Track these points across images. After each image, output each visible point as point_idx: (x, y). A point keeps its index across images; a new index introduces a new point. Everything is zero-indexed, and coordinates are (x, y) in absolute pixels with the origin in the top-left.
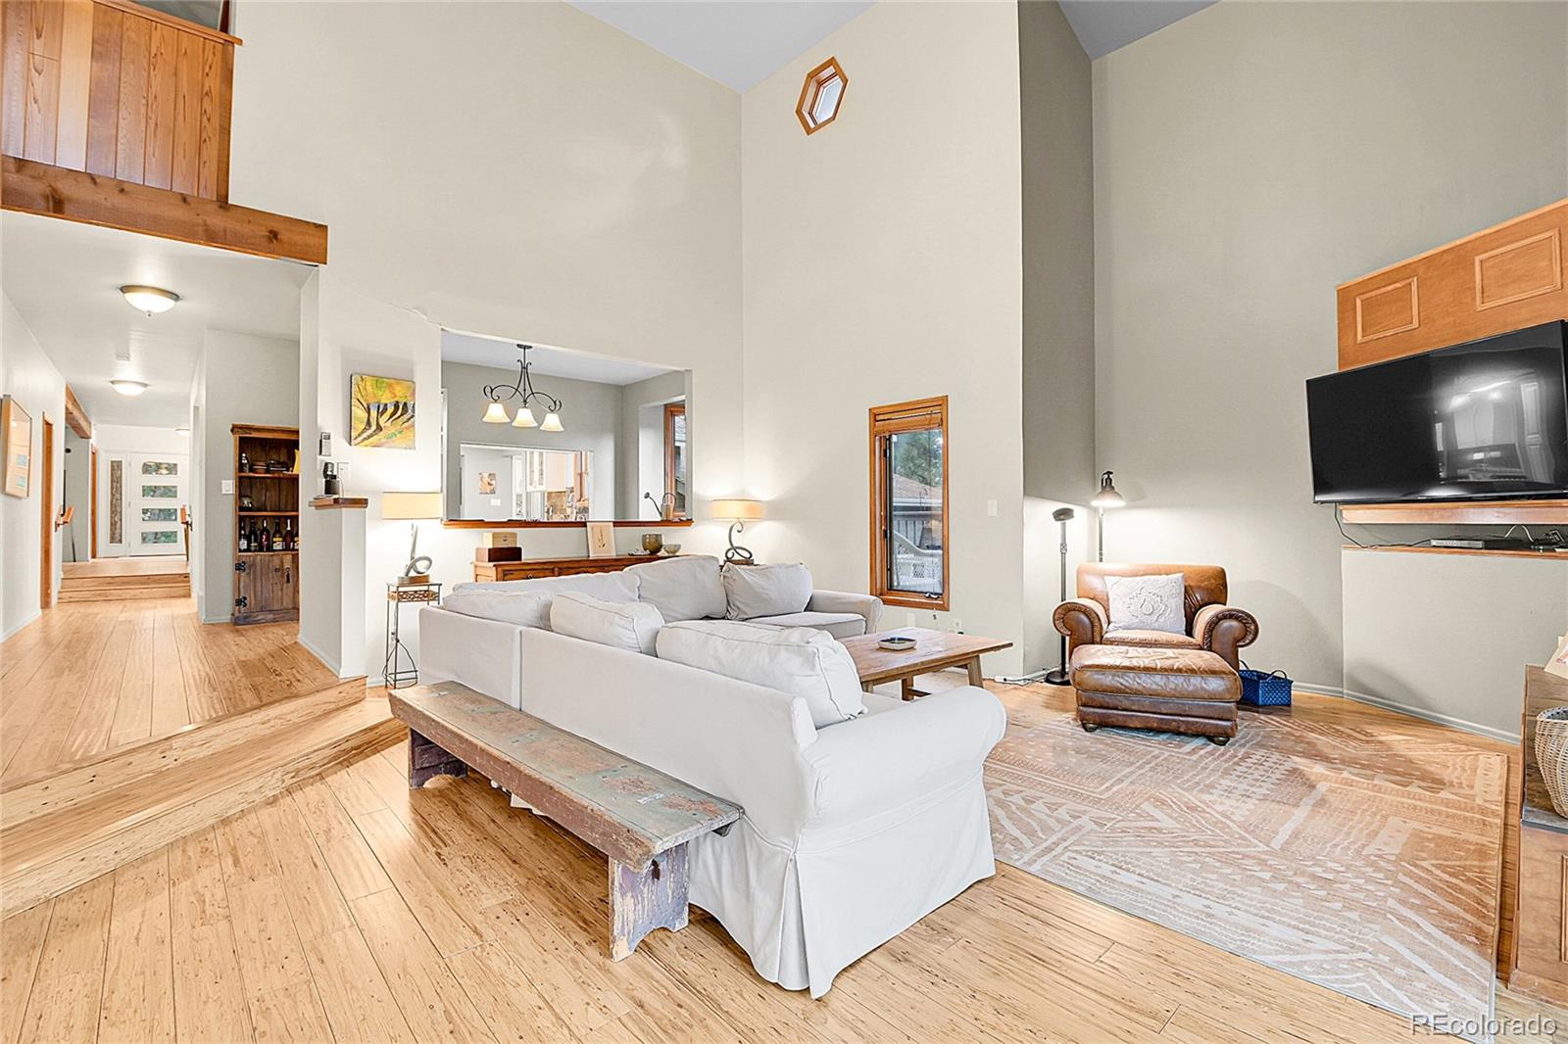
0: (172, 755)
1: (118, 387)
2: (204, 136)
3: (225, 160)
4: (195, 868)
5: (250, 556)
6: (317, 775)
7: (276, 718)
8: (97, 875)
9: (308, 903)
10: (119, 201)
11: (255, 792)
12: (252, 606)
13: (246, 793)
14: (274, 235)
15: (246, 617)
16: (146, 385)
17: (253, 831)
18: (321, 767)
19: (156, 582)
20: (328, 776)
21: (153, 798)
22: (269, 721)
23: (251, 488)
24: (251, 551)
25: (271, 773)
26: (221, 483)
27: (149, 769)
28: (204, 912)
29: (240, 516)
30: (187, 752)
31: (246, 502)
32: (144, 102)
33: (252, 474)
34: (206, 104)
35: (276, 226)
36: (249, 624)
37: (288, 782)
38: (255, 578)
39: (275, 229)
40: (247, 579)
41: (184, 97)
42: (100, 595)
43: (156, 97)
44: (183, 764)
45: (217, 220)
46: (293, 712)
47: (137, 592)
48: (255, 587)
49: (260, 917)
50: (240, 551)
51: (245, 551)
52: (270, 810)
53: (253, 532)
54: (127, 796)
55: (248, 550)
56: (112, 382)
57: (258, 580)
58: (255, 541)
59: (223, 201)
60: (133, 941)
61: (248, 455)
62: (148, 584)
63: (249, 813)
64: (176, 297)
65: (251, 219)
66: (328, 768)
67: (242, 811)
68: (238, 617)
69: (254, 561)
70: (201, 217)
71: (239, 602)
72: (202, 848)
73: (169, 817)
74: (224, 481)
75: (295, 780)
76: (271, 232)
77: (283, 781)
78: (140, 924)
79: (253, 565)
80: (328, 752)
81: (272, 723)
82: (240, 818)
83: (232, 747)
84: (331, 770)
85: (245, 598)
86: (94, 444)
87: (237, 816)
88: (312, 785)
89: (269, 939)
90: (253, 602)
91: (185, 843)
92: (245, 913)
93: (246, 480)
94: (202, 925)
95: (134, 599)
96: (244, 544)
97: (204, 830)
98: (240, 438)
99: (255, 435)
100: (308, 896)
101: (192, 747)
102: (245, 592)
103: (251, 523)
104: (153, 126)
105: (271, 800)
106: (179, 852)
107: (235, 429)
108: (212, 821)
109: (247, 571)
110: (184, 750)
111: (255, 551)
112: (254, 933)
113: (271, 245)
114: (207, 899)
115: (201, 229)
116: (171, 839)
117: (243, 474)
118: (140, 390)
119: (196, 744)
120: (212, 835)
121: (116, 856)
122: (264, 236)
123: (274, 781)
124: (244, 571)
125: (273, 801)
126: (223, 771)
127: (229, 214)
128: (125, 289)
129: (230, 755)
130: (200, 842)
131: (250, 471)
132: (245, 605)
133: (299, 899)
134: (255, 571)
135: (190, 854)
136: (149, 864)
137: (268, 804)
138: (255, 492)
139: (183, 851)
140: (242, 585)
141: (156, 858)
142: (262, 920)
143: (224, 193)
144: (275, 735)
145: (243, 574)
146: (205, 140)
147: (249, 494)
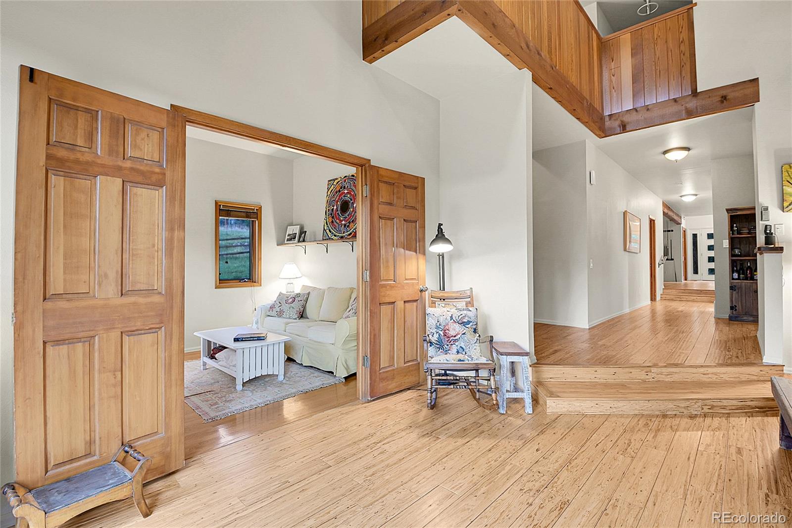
0: (651, 375)
1: (683, 198)
2: (683, 64)
3: (694, 70)
4: (637, 429)
5: (739, 282)
6: (727, 414)
7: (712, 374)
8: (602, 414)
9: (671, 474)
10: (648, 115)
11: (684, 407)
12: (740, 310)
13: (678, 406)
14: (724, 98)
15: (736, 317)
16: (696, 195)
17: (673, 427)
18: (730, 410)
19: (704, 293)
20: (733, 417)
21: (634, 391)
22: (708, 374)
23: (740, 243)
24: (740, 280)
25: (695, 401)
26: (723, 242)
27: (640, 378)
28: (626, 449)
29: (732, 260)
30: (659, 376)
31: (737, 251)
32: (654, 63)
33: (738, 236)
34: (682, 48)
35: (724, 93)
36: (738, 321)
37: (706, 410)
38: (741, 295)
39: (725, 94)
40: (737, 295)
41: (671, 51)
42: (678, 298)
43: (658, 59)
44: (656, 382)
45: (692, 104)
46: (724, 374)
47: (695, 298)
48: (742, 300)
49: (645, 466)
50: (733, 279)
51: (736, 279)
52: (689, 420)
53: (742, 269)
54: (626, 386)
55: (739, 279)
56: (681, 196)
57: (744, 297)
58: (743, 274)
59: (695, 93)
60: (595, 445)
61: (738, 225)
62: (701, 294)
63: (678, 417)
64: (688, 149)
65: (710, 95)
66: (736, 413)
67: (676, 415)
68: (732, 316)
69: (741, 285)
70: (684, 106)
71: (732, 308)
72: (646, 423)
73: (637, 402)
74: (724, 241)
75: (711, 411)
76: (722, 97)
77: (703, 409)
78: (602, 440)
79: (741, 287)
80: (735, 403)
81: (710, 376)
82: (672, 417)
83: (684, 381)
84: (737, 414)
85: (736, 306)
86: (684, 227)
87: (671, 416)
88: (720, 418)
89: (641, 478)
90: (740, 309)
91: (642, 417)
92: (640, 461)
93: (737, 239)
94: (621, 454)
95: (693, 301)
96: (736, 275)
97: (653, 415)
98: (731, 215)
99: (739, 213)
100: (673, 471)
101: (662, 374)
102: (736, 302)
103: (740, 264)
104: (658, 73)
105: (693, 416)
106: (636, 420)
107: (728, 210)
108: (657, 413)
109: (737, 291)
110: (657, 374)
111: (743, 280)
112: (637, 471)
113: (723, 105)
114: (631, 446)
115: (684, 112)
116: (637, 412)
117: (733, 236)
118: (694, 197)
119: (664, 374)
120: (655, 419)
121: (611, 409)
122: (718, 102)
123: (696, 406)
124: (735, 290)
125: (692, 417)
126: (671, 391)
127: (698, 98)
128: (665, 152)
129: (681, 385)
130: (647, 420)
131: (738, 234)
132: (736, 310)
133: (668, 469)
134: (741, 291)
135: (640, 423)
136: (623, 419)
137: (689, 417)
138: (742, 246)
139: (639, 420)
140: (734, 300)
141: (627, 417)
142: (645, 468)
143: (695, 88)
144: (710, 383)
145: (734, 292)
146: (683, 66)
147: (739, 246)
